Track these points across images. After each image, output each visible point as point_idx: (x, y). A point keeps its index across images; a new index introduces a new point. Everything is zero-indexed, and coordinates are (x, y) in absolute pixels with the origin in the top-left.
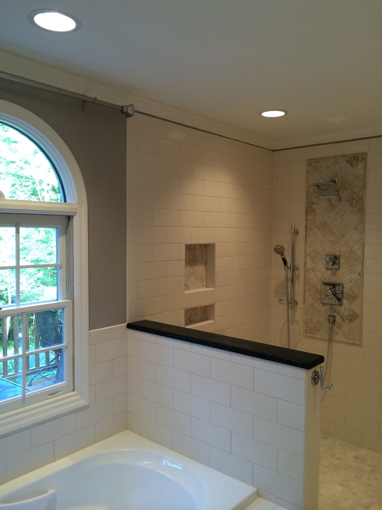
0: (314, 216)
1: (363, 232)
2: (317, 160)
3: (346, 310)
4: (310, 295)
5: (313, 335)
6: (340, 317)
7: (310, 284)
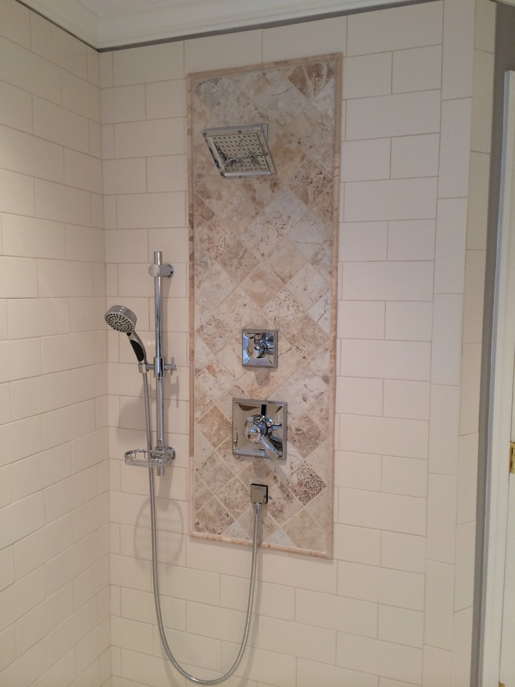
0: (210, 228)
1: (333, 271)
2: (214, 77)
3: (295, 470)
4: (204, 434)
5: (215, 533)
6: (279, 487)
7: (204, 407)
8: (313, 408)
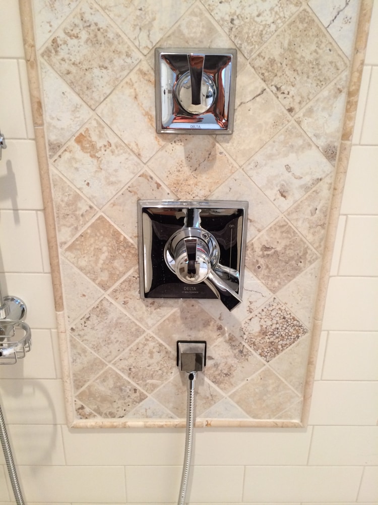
3: (256, 312)
4: (81, 269)
5: (114, 417)
6: (226, 341)
7: (77, 219)
8: (297, 209)
